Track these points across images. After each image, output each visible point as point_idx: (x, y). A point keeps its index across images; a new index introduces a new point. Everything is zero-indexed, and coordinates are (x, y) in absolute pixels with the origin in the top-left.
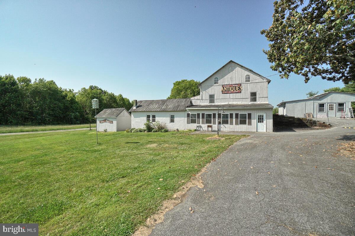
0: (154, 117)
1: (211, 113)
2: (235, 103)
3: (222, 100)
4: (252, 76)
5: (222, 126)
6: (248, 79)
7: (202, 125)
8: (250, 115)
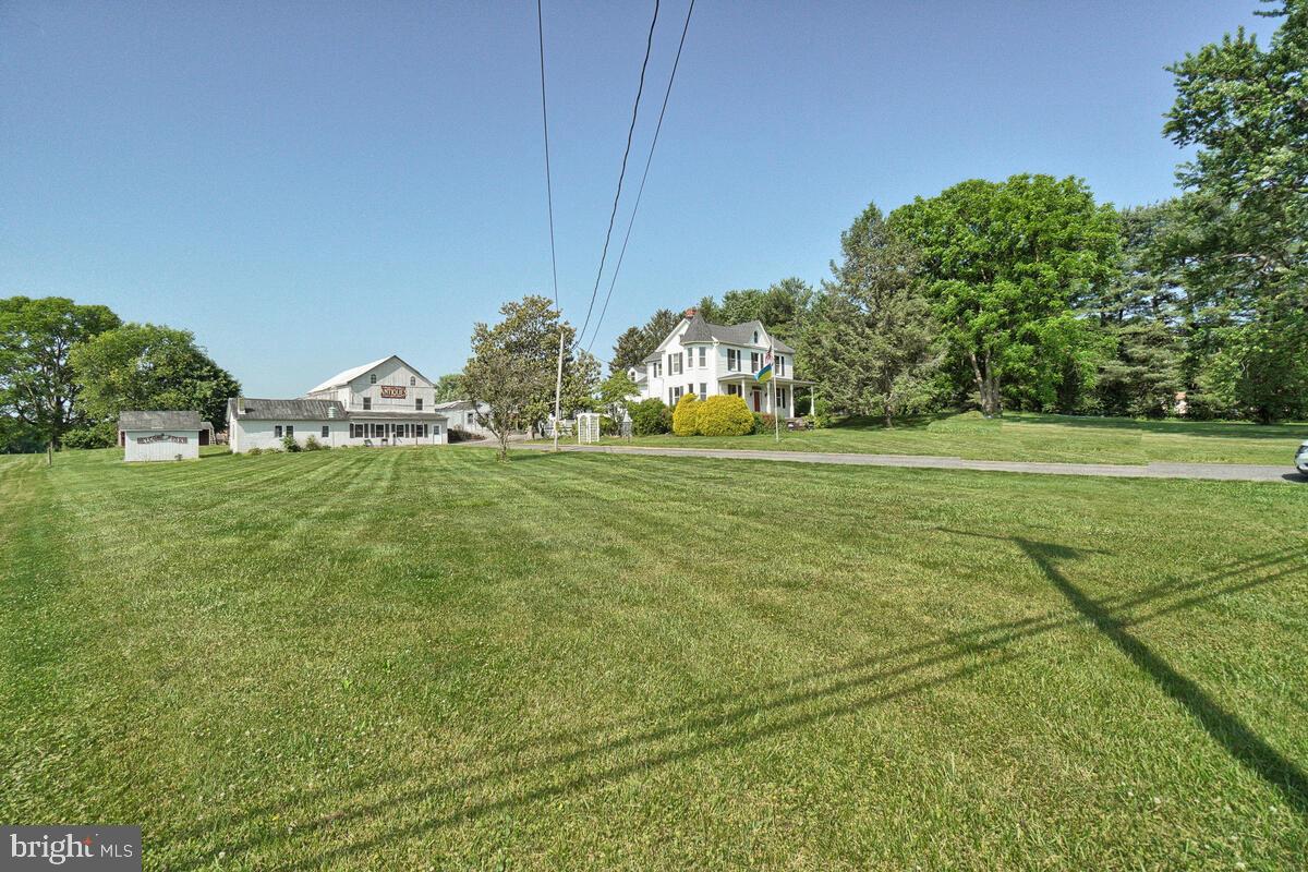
0: (290, 430)
1: (384, 424)
2: (398, 411)
3: (381, 406)
4: (418, 380)
5: (397, 439)
6: (413, 382)
7: (372, 440)
8: (426, 426)
